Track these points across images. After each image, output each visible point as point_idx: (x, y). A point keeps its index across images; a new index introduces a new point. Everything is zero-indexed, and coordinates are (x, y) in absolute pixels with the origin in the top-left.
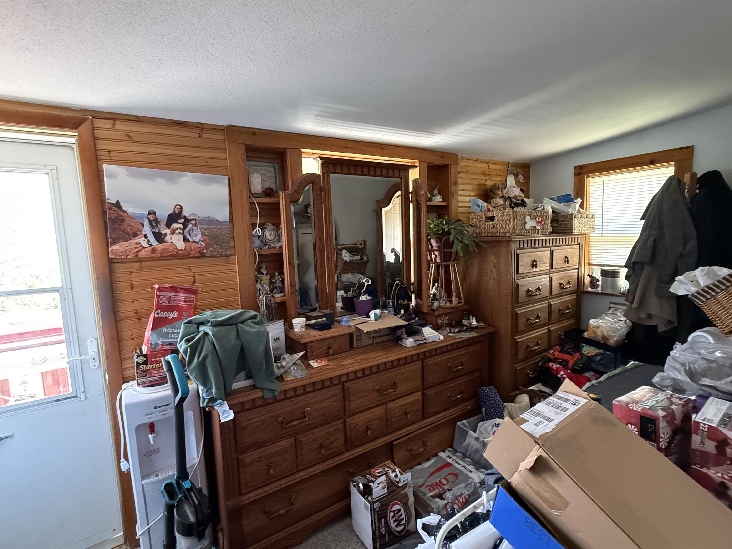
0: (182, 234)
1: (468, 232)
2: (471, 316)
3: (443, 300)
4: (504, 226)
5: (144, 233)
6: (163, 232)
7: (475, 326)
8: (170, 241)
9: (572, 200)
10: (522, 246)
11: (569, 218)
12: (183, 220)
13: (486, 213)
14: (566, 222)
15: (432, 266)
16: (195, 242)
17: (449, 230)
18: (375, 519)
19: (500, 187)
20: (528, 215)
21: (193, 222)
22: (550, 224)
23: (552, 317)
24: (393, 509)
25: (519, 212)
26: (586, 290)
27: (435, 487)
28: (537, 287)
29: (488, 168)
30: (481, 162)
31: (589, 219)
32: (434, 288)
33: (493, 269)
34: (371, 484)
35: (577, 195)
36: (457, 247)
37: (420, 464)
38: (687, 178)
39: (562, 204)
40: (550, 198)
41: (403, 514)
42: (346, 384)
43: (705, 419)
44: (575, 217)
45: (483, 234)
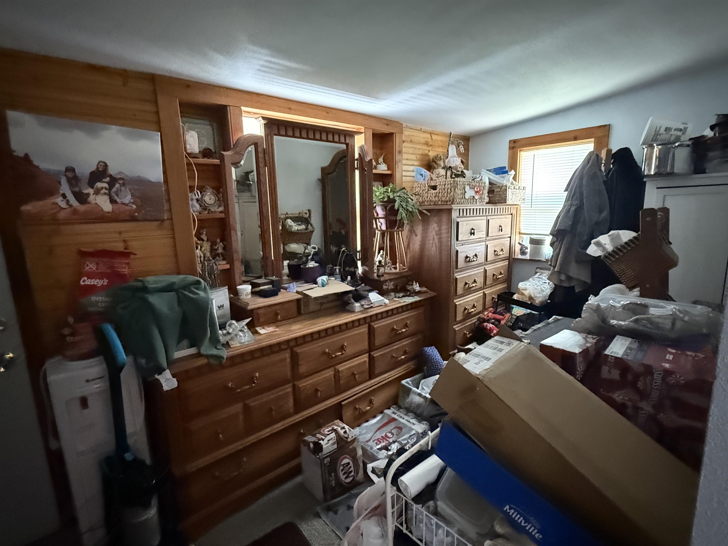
0: (108, 195)
1: (412, 200)
2: (414, 282)
3: (389, 266)
4: (446, 194)
5: (61, 192)
6: (86, 191)
7: (418, 290)
8: (94, 202)
9: (506, 172)
10: (461, 214)
11: (504, 190)
12: (108, 179)
13: (429, 182)
14: (501, 193)
15: (378, 233)
16: (124, 204)
17: (394, 197)
18: (325, 473)
19: (442, 157)
20: (468, 185)
21: (121, 182)
22: (487, 194)
23: (487, 282)
24: (342, 463)
25: (460, 181)
26: (516, 257)
27: (382, 441)
28: (474, 254)
29: (430, 138)
30: (424, 132)
31: (521, 191)
32: (379, 255)
33: (435, 236)
34: (321, 442)
35: (511, 167)
36: (402, 214)
37: (367, 421)
38: (603, 154)
39: (498, 176)
40: (487, 170)
41: (352, 467)
42: (295, 349)
43: (612, 352)
44: (509, 188)
45: (426, 202)
